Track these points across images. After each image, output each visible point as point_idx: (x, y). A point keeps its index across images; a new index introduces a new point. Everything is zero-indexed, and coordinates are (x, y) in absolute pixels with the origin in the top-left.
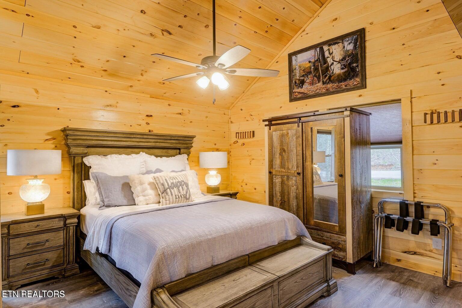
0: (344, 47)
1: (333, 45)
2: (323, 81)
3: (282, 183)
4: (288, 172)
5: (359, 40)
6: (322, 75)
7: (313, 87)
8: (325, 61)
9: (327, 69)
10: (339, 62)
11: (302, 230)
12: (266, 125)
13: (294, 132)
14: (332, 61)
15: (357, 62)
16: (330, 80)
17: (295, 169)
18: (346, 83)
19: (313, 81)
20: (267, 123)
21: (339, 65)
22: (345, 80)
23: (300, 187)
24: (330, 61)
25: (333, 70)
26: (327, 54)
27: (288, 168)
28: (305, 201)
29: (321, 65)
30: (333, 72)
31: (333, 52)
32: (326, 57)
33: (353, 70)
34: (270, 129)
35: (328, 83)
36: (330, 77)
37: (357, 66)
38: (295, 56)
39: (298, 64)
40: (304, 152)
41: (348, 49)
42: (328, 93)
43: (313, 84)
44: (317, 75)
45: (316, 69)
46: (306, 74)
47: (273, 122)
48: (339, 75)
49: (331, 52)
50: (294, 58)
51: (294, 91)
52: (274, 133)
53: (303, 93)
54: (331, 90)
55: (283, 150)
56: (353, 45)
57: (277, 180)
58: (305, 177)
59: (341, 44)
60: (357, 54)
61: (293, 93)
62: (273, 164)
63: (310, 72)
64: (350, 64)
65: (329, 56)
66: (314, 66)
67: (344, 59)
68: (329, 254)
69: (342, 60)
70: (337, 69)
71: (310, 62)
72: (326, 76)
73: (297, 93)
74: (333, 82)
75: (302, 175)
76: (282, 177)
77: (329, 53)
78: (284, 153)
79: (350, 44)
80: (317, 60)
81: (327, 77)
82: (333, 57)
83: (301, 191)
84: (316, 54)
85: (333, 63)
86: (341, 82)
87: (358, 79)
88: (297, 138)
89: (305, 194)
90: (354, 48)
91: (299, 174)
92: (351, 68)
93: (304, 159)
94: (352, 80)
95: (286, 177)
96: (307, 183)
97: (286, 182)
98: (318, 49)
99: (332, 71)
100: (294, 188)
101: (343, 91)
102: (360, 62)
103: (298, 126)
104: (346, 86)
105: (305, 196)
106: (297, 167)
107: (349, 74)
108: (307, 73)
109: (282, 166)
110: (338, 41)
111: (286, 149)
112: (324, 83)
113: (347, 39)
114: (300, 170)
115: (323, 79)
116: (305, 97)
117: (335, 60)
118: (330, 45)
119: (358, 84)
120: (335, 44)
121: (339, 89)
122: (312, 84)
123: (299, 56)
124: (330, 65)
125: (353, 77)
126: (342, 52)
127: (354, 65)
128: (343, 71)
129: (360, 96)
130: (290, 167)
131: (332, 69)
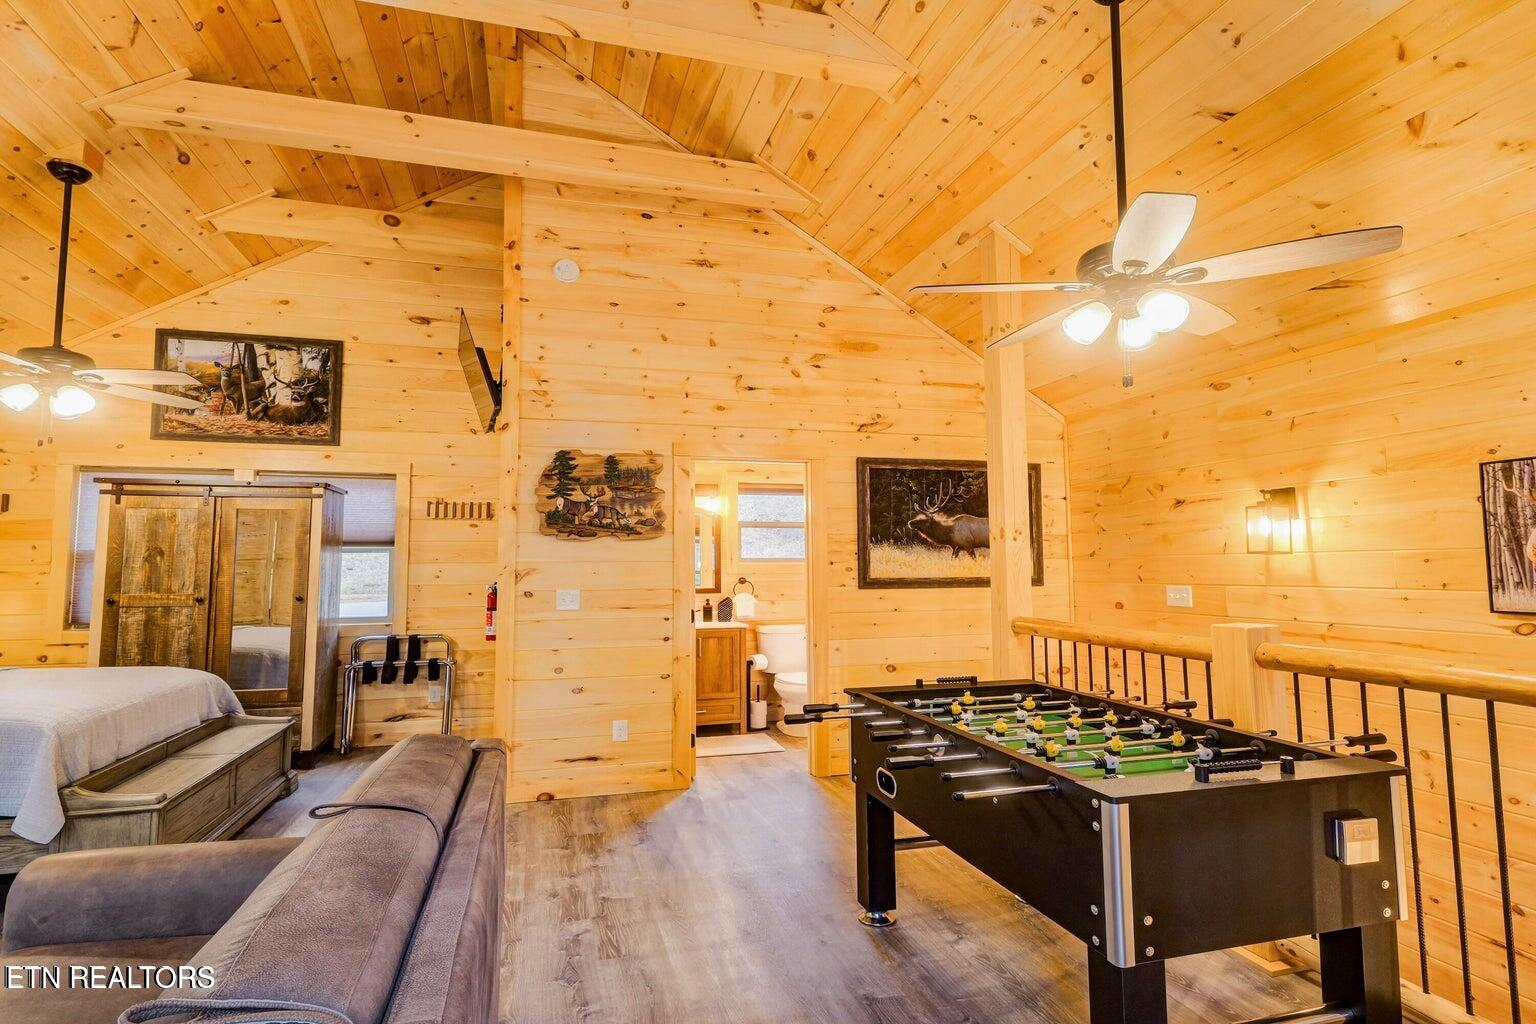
0: (301, 361)
1: (277, 348)
2: (249, 413)
3: (149, 623)
4: (168, 599)
5: (332, 358)
6: (248, 401)
7: (223, 419)
8: (257, 374)
9: (261, 390)
10: (288, 386)
11: (229, 701)
12: (103, 492)
13: (193, 514)
14: (272, 379)
15: (325, 394)
16: (267, 413)
17: (191, 591)
18: (301, 428)
19: (223, 408)
20: (109, 486)
21: (288, 391)
22: (299, 422)
23: (201, 628)
24: (268, 377)
25: (274, 397)
26: (261, 362)
27: (169, 590)
28: (210, 656)
29: (246, 380)
30: (273, 401)
31: (275, 363)
32: (259, 366)
33: (317, 407)
34: (118, 501)
35: (262, 419)
36: (266, 409)
37: (326, 403)
38: (177, 340)
39: (184, 362)
40: (216, 557)
41: (309, 367)
42: (259, 438)
43: (222, 413)
44: (235, 396)
45: (233, 384)
46: (205, 388)
47: (127, 487)
48: (286, 410)
49: (272, 361)
50: (172, 343)
51: (166, 416)
52: (129, 512)
53: (194, 426)
54: (268, 435)
55: (154, 552)
56: (320, 364)
57: (130, 620)
58: (214, 607)
59: (294, 353)
60: (327, 382)
61: (165, 420)
62: (120, 582)
63: (217, 388)
64: (311, 395)
65: (268, 367)
66: (229, 375)
67: (299, 382)
68: (288, 728)
69: (295, 383)
70: (283, 398)
71: (217, 365)
72: (257, 404)
73: (175, 424)
74: (272, 419)
75: (207, 602)
76: (149, 610)
77: (268, 362)
78: (159, 558)
79: (313, 358)
80: (237, 367)
81: (259, 407)
82: (275, 371)
83: (202, 636)
84: (236, 354)
85: (274, 384)
86: (291, 424)
87: (326, 427)
88: (199, 527)
89: (211, 642)
90: (321, 368)
91: (200, 601)
92: (313, 403)
93: (215, 570)
94: (314, 426)
95: (159, 609)
96: (220, 619)
97: (161, 621)
98: (242, 346)
99: (272, 398)
100: (183, 631)
101: (294, 441)
102: (331, 397)
103: (206, 503)
104: (300, 433)
105: (211, 645)
106: (196, 587)
107: (308, 413)
108: (208, 386)
109: (151, 584)
110: (289, 346)
111: (165, 547)
112: (250, 417)
113: (309, 349)
114: (204, 593)
115: (248, 408)
116: (199, 435)
117: (280, 378)
118: (270, 347)
119: (324, 435)
120: (282, 348)
121: (285, 436)
122: (220, 410)
123: (188, 343)
124: (267, 385)
125: (315, 420)
126: (296, 370)
127: (320, 400)
128: (294, 404)
129: (327, 457)
130: (175, 588)
131: (273, 395)
